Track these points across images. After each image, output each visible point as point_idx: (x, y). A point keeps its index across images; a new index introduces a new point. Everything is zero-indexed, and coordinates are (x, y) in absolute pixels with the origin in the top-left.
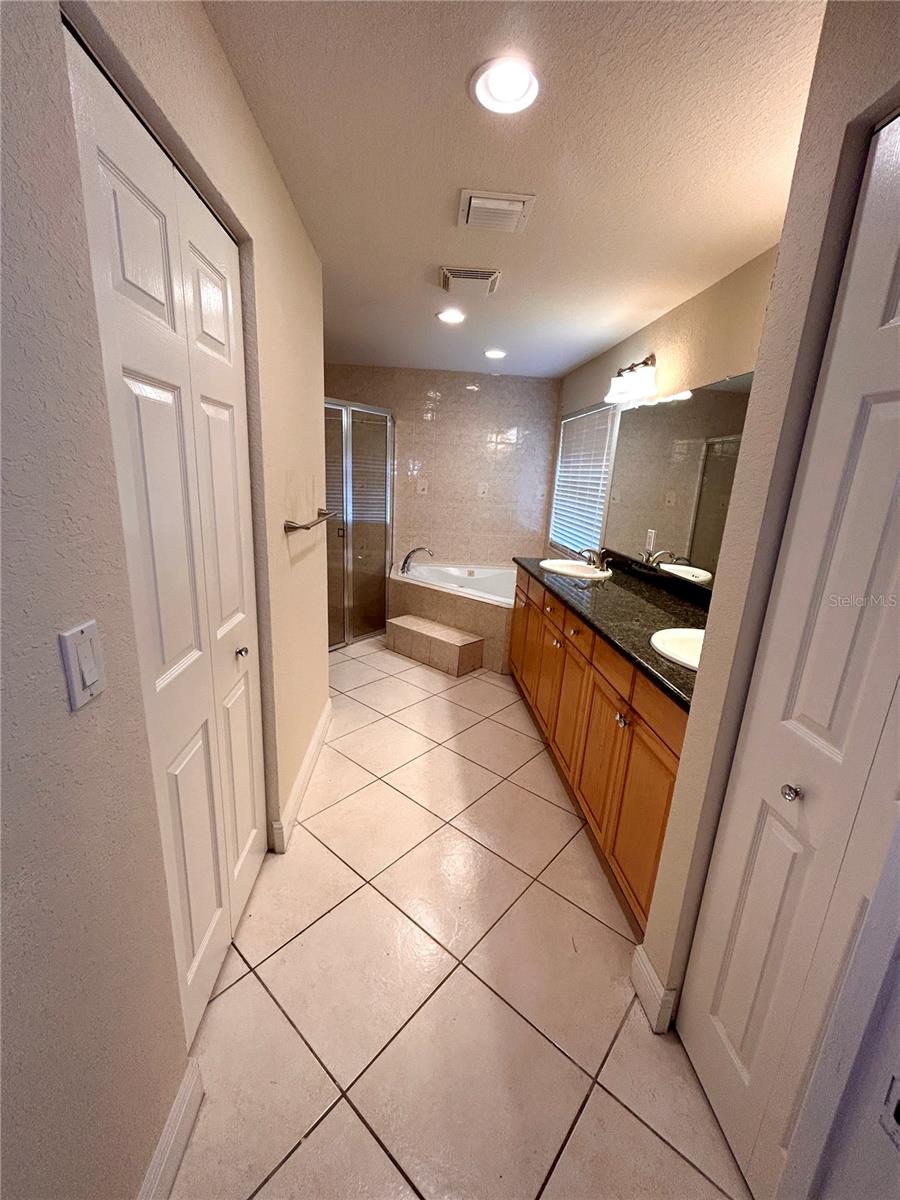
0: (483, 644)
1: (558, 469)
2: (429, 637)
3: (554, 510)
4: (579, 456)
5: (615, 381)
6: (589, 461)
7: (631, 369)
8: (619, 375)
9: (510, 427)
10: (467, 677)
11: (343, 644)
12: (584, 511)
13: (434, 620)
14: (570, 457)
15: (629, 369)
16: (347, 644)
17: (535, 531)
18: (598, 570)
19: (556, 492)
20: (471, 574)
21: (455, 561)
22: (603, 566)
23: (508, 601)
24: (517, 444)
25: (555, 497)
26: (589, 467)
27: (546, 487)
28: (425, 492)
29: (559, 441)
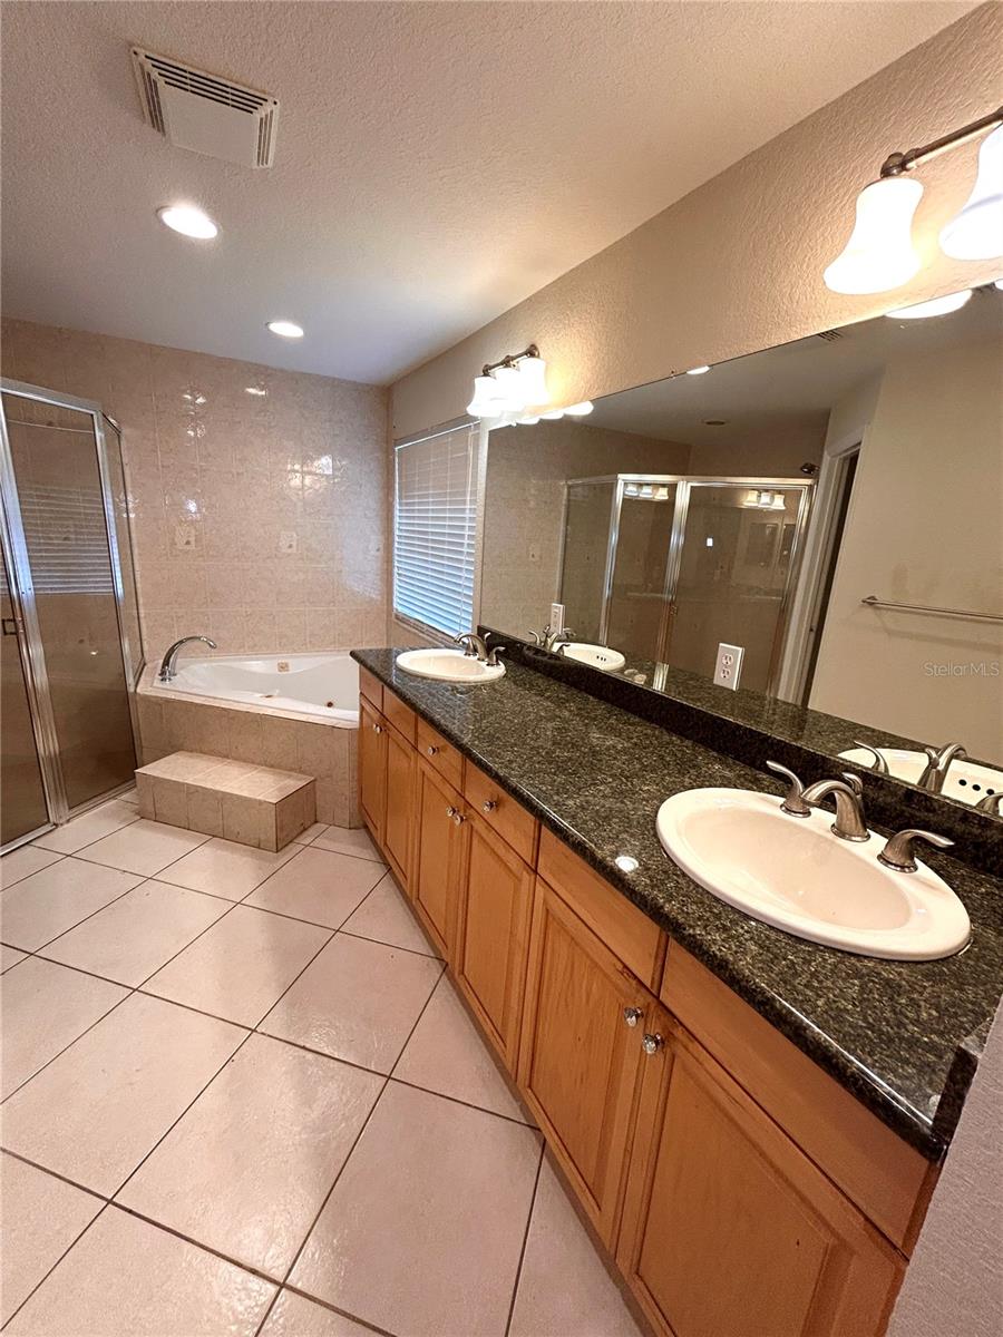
0: (314, 787)
1: (397, 513)
2: (217, 792)
3: (396, 570)
4: (427, 496)
5: (480, 382)
6: (444, 503)
7: (506, 363)
8: (486, 374)
9: (321, 453)
10: (294, 848)
11: (47, 828)
12: (442, 573)
13: (227, 757)
14: (413, 497)
15: (501, 364)
16: (56, 825)
17: (372, 599)
18: (484, 664)
19: (396, 545)
20: (283, 667)
21: (255, 650)
22: (491, 659)
23: (347, 715)
24: (334, 477)
25: (396, 552)
26: (444, 511)
27: (381, 538)
28: (192, 547)
29: (393, 475)
